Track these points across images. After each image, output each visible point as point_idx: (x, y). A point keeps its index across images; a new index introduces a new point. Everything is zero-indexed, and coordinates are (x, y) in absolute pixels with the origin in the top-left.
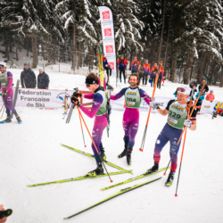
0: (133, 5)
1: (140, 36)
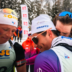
0: (46, 11)
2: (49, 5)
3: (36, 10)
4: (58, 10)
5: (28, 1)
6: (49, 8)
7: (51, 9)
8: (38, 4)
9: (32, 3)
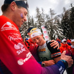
0: (57, 26)
1: (62, 33)
2: (58, 21)
3: (49, 27)
4: (66, 23)
5: (43, 23)
6: (58, 23)
7: (61, 23)
8: (51, 23)
9: (46, 23)
